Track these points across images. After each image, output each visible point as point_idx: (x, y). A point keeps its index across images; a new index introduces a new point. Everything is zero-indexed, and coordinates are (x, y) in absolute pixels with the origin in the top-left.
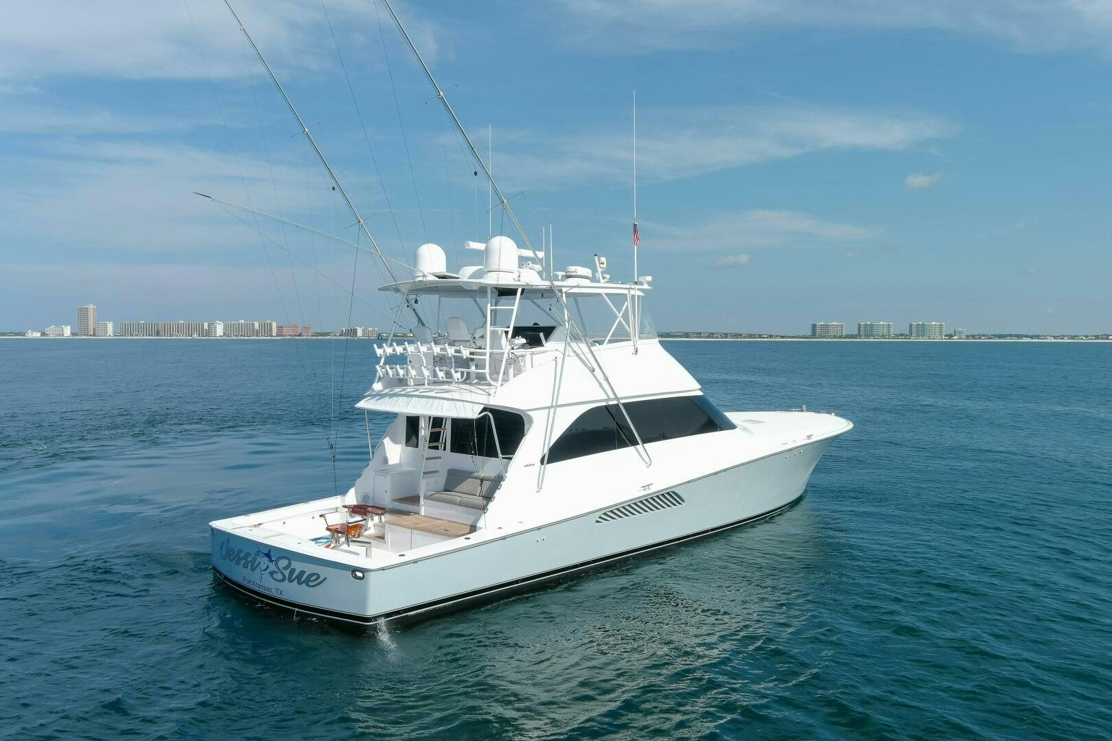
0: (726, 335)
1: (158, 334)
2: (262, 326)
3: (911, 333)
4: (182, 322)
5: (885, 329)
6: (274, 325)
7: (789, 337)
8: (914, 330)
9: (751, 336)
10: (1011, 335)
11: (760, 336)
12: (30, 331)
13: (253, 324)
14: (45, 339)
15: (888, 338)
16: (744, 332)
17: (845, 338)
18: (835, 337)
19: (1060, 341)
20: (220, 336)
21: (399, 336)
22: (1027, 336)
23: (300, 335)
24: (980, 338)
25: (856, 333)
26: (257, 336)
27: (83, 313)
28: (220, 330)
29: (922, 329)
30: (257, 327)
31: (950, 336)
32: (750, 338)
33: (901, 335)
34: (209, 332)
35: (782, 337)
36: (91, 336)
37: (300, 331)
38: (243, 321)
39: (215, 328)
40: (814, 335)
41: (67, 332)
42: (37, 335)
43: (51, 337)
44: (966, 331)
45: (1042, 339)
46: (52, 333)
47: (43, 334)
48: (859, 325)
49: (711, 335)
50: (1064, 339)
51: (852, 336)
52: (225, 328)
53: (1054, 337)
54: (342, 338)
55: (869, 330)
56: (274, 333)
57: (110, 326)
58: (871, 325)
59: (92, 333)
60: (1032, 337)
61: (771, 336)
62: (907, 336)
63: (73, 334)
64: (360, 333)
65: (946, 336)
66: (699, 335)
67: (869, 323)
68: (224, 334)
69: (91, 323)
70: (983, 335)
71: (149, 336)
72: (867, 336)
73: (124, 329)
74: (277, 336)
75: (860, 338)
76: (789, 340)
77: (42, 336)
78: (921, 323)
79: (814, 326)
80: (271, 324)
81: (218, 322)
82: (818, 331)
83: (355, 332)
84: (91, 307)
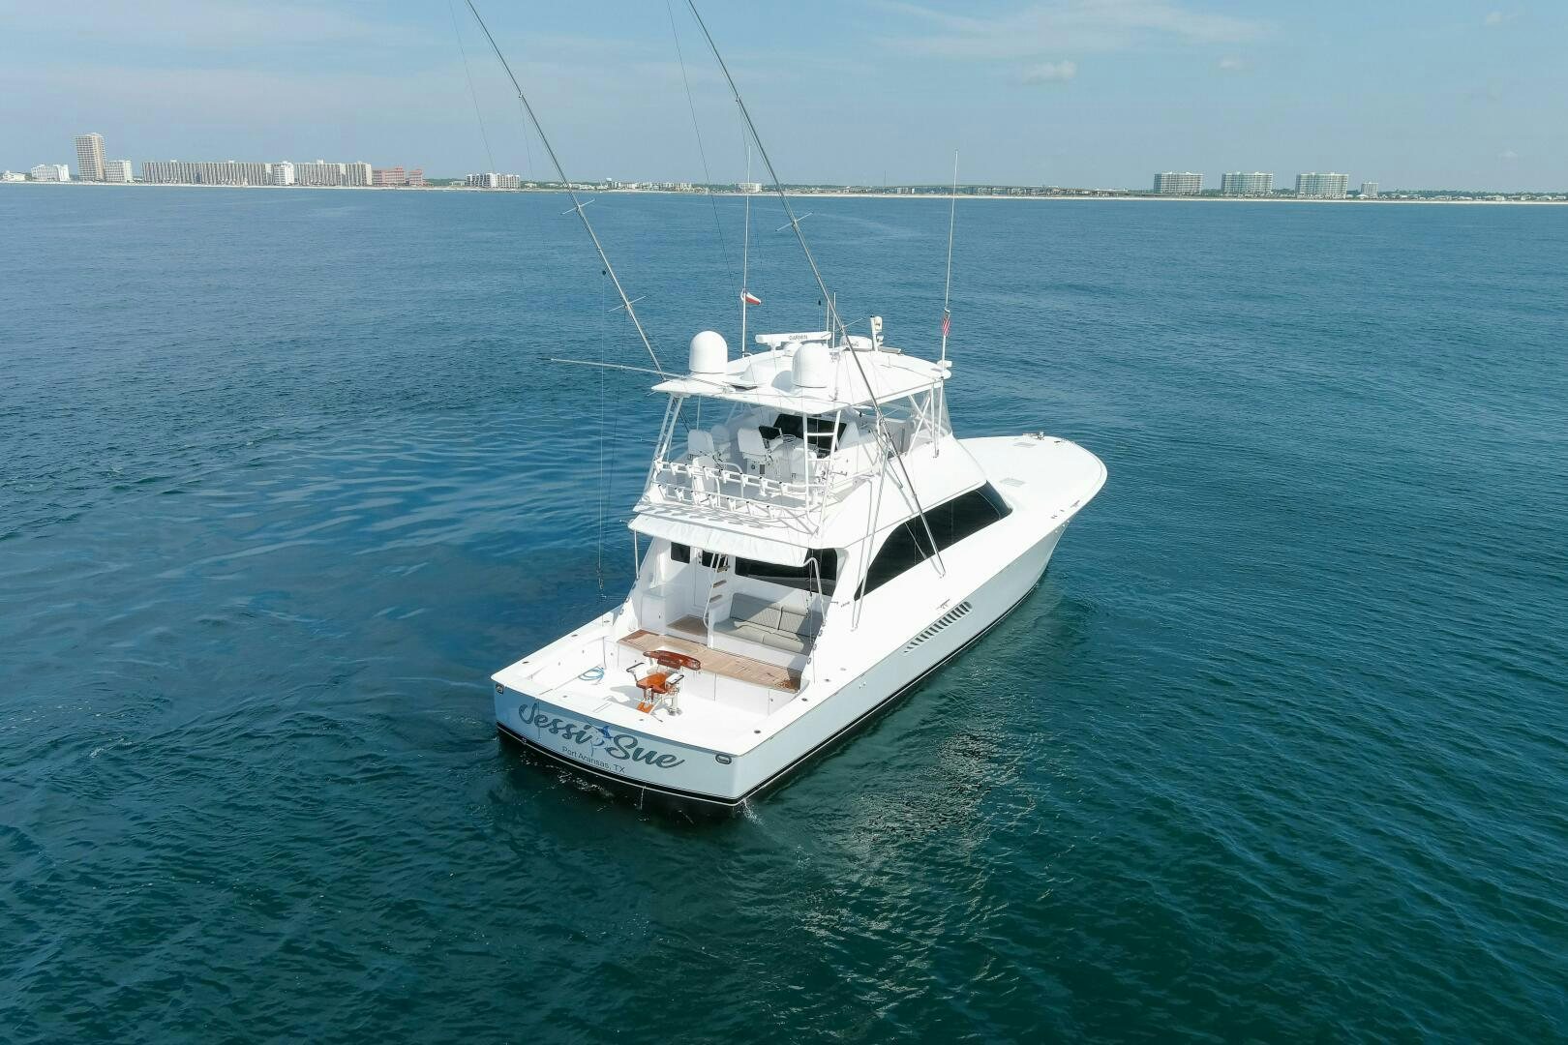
0: (1029, 191)
1: (198, 180)
2: (351, 168)
3: (1298, 190)
4: (233, 162)
5: (1261, 185)
6: (369, 168)
7: (1122, 194)
8: (1303, 185)
9: (1065, 192)
10: (1444, 193)
11: (1079, 193)
12: (8, 172)
13: (337, 167)
14: (32, 185)
15: (1264, 197)
16: (1056, 186)
17: (1202, 196)
18: (1187, 194)
19: (1513, 202)
20: (291, 184)
21: (552, 188)
22: (1467, 194)
23: (407, 184)
24: (1397, 198)
25: (1219, 187)
26: (344, 185)
27: (84, 146)
28: (289, 175)
29: (1314, 184)
30: (343, 170)
31: (1355, 193)
32: (1064, 194)
33: (1284, 191)
34: (274, 178)
35: (1111, 194)
36: (100, 181)
37: (406, 176)
38: (322, 162)
39: (282, 171)
40: (1156, 191)
41: (64, 174)
42: (20, 178)
43: (42, 181)
44: (1379, 187)
45: (1487, 200)
46: (42, 175)
47: (29, 176)
48: (1224, 176)
49: (1006, 190)
50: (1519, 199)
51: (1212, 194)
52: (297, 171)
53: (1507, 196)
54: (468, 189)
55: (1237, 185)
56: (369, 181)
57: (127, 166)
58: (1242, 177)
59: (102, 177)
60: (1474, 196)
61: (1094, 193)
62: (1292, 192)
63: (74, 177)
64: (494, 182)
65: (1349, 193)
66: (990, 190)
67: (1238, 173)
68: (296, 180)
69: (98, 161)
70: (1404, 193)
71: (187, 182)
72: (1234, 194)
73: (149, 172)
74: (374, 185)
75: (1224, 197)
76: (1120, 198)
77: (27, 179)
78: (1313, 174)
79: (1158, 178)
80: (363, 166)
81: (285, 162)
82: (1163, 185)
83: (486, 180)
84: (96, 137)
